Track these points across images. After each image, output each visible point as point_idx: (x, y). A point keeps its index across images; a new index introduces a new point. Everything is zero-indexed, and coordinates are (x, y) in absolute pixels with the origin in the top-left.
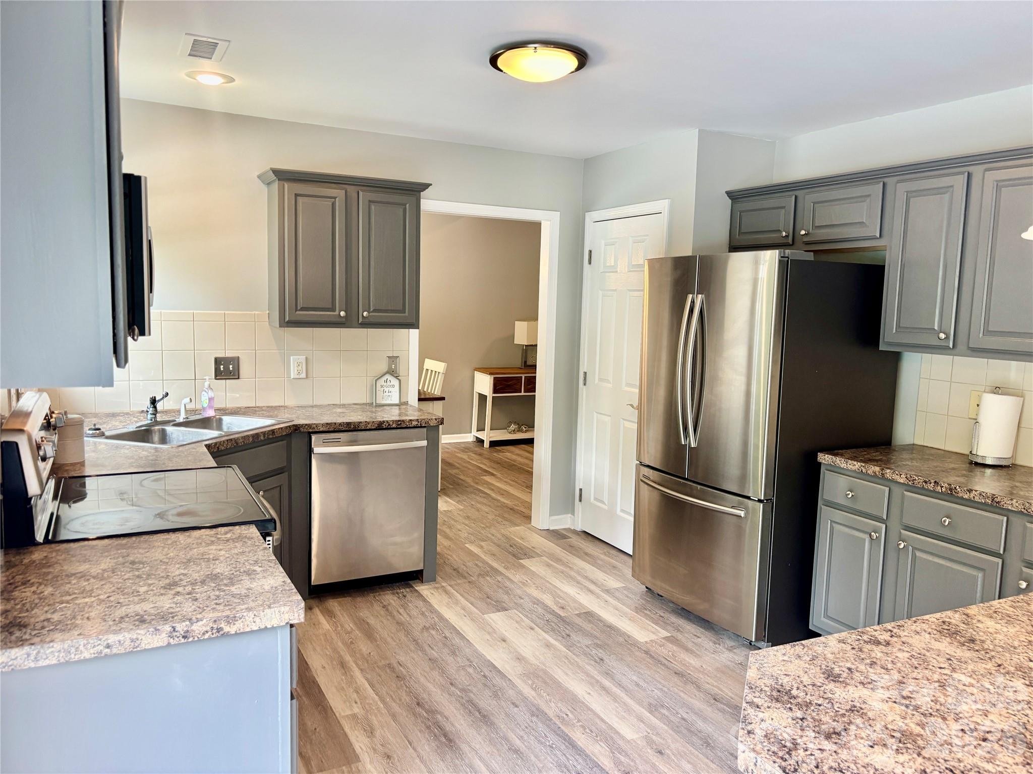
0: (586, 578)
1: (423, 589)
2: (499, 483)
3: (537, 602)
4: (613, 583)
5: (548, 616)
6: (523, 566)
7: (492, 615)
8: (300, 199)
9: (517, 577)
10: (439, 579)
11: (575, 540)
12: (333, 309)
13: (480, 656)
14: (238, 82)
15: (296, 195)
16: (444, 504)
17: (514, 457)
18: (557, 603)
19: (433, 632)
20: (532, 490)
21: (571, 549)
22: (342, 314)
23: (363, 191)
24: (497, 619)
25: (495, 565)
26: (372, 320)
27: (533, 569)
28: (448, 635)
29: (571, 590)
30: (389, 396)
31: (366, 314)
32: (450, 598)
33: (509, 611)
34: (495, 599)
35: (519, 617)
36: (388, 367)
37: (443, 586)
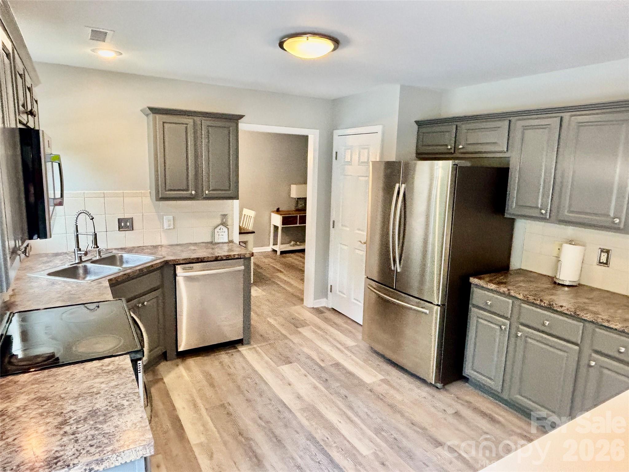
0: (335, 339)
1: (243, 349)
2: (285, 277)
3: (309, 357)
4: (350, 343)
5: (316, 367)
6: (300, 333)
7: (282, 367)
8: (166, 125)
9: (296, 339)
10: (252, 343)
11: (329, 314)
12: (187, 190)
13: (276, 396)
14: (124, 55)
15: (164, 123)
16: (255, 292)
17: (293, 261)
18: (319, 357)
19: (249, 380)
20: (304, 282)
21: (326, 320)
22: (193, 192)
23: (204, 120)
24: (285, 369)
25: (284, 332)
26: (211, 196)
27: (304, 334)
28: (257, 382)
29: (326, 348)
30: (222, 237)
31: (207, 192)
32: (259, 356)
33: (293, 364)
34: (284, 356)
35: (298, 367)
36: (221, 220)
37: (254, 348)
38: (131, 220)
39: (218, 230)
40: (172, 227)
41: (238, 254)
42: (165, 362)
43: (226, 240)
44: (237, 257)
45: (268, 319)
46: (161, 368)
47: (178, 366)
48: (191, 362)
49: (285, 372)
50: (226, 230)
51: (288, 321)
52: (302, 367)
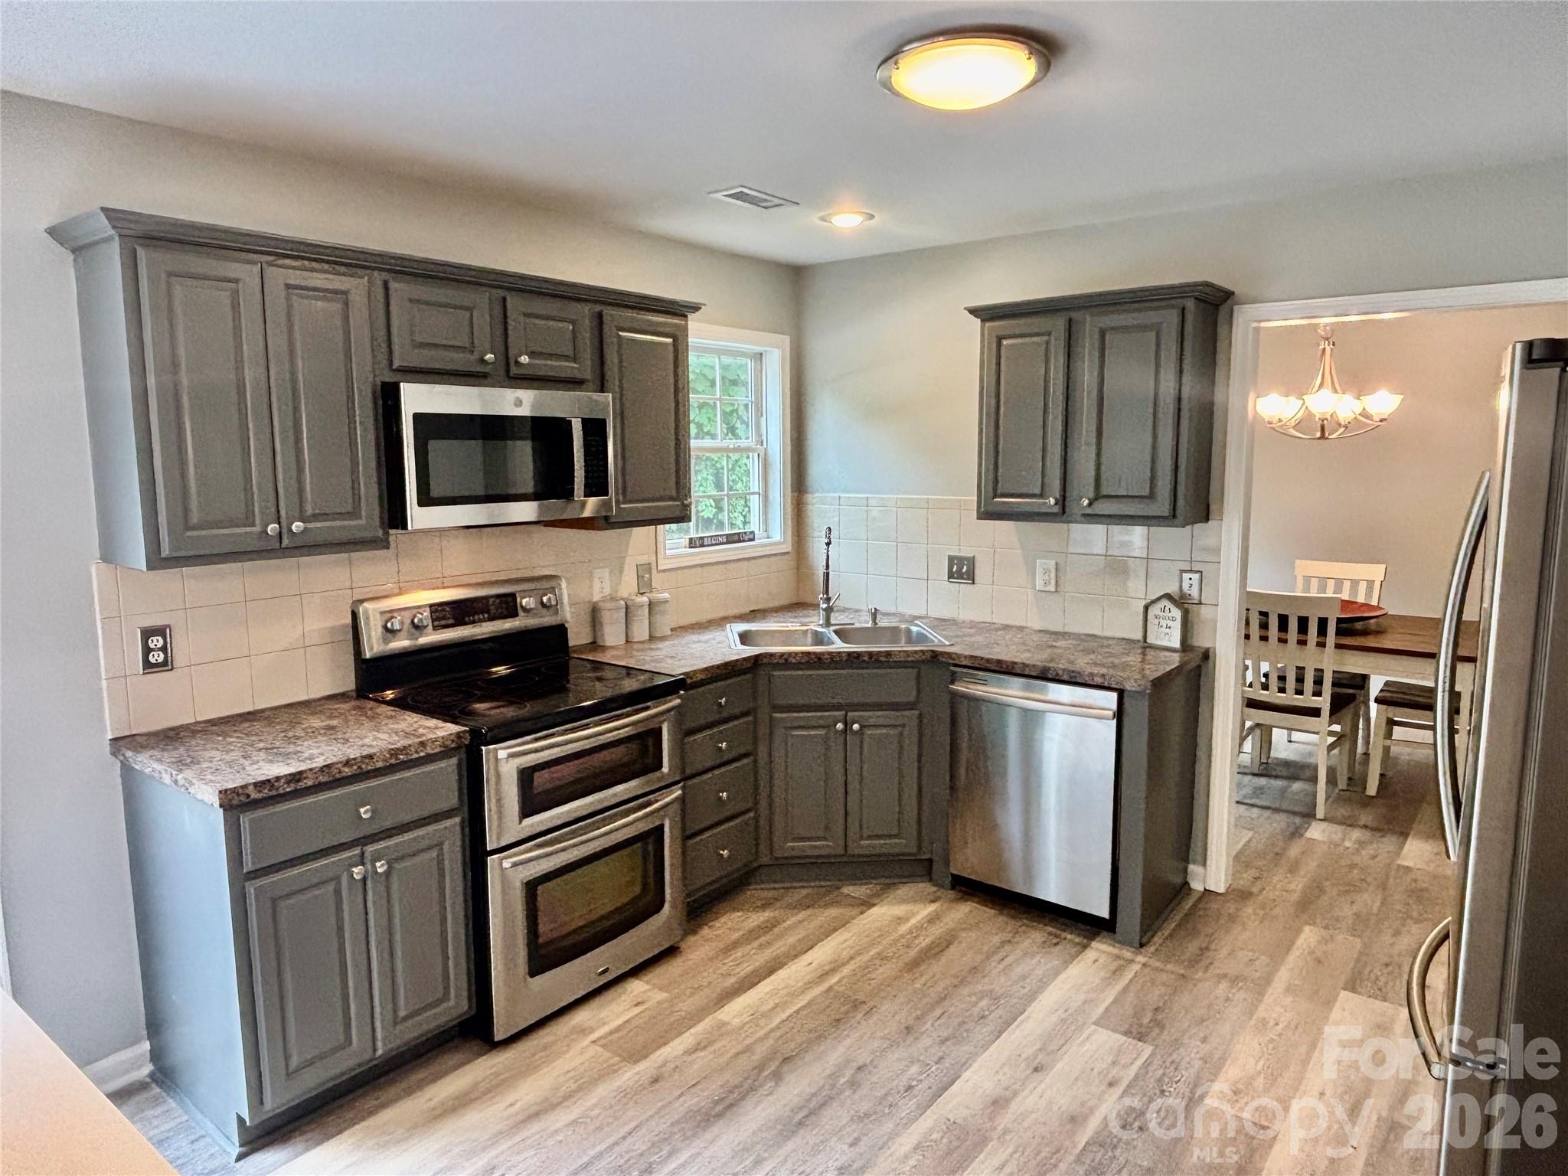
8: (1004, 343)
14: (877, 219)
22: (1051, 501)
30: (1168, 633)
31: (1086, 502)
32: (1104, 979)
33: (1140, 1044)
34: (1160, 1017)
35: (1135, 1059)
36: (1181, 587)
37: (1132, 961)
38: (971, 561)
39: (1158, 612)
40: (1052, 588)
41: (1103, 676)
42: (928, 885)
43: (1176, 643)
44: (1098, 680)
45: (1307, 929)
46: (904, 891)
47: (933, 901)
48: (966, 910)
49: (1082, 1044)
50: (1177, 613)
51: (1358, 960)
52: (1147, 1064)
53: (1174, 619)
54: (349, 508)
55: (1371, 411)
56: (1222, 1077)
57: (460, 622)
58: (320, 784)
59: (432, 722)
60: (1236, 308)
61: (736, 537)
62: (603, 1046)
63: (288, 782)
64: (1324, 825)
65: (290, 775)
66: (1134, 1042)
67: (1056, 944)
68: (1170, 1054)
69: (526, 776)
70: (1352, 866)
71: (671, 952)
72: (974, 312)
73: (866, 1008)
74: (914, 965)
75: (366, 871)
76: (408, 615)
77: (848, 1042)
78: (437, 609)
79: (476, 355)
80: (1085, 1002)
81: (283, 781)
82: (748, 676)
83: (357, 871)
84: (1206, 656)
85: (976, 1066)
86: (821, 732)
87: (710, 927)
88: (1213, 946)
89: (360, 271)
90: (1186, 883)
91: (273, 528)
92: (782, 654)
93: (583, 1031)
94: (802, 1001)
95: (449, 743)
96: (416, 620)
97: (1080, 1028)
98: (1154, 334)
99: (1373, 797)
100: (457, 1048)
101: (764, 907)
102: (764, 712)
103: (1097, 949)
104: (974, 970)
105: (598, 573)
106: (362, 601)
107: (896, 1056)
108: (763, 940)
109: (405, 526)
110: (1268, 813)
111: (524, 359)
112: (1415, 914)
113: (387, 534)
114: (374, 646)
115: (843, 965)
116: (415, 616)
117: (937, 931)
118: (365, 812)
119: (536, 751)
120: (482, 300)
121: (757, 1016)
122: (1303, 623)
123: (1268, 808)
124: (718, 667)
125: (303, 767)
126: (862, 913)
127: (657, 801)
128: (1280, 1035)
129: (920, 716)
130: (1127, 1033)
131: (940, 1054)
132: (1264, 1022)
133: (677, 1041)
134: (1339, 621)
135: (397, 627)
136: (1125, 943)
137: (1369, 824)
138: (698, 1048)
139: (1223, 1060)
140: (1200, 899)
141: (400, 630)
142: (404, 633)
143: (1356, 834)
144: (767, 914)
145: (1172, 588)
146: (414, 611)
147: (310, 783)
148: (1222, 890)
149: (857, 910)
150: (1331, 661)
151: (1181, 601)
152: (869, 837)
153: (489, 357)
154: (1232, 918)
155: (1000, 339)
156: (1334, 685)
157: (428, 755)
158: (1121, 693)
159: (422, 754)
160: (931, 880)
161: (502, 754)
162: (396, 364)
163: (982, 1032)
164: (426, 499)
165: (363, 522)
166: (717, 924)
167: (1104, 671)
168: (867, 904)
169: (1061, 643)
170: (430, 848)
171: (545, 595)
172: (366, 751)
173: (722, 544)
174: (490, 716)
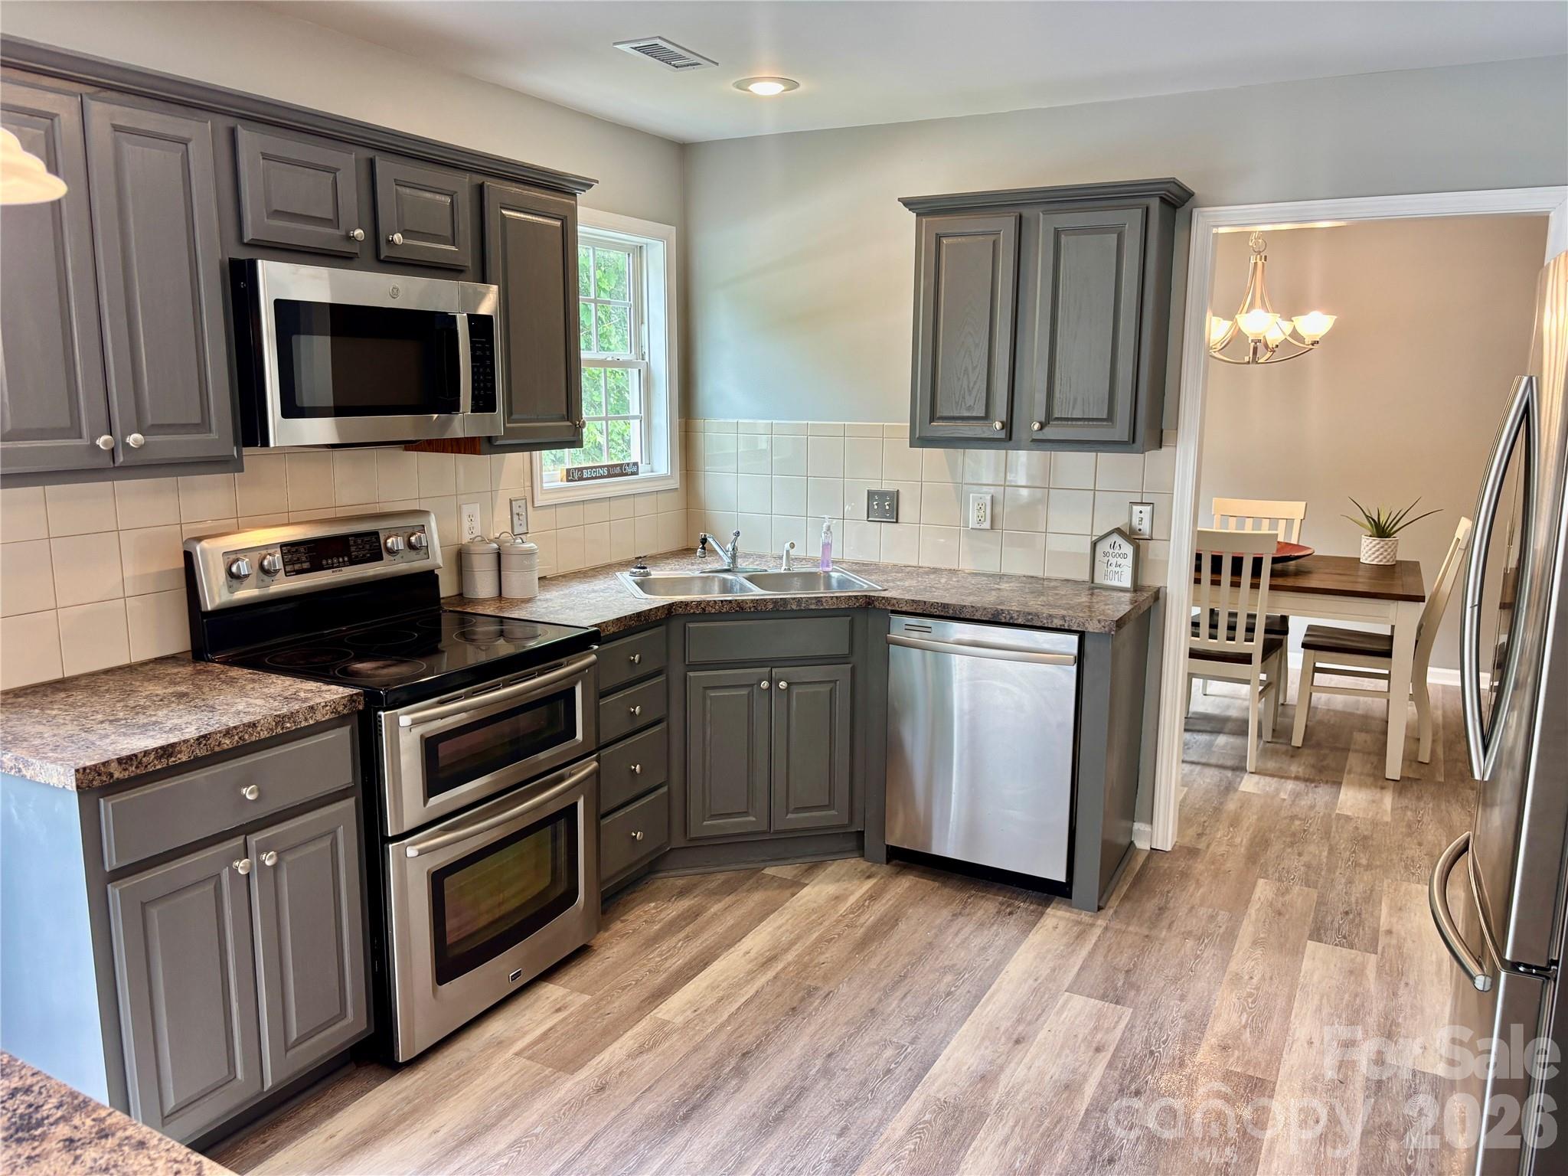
1: (1057, 916)
3: (1197, 1017)
6: (1296, 953)
7: (1078, 999)
8: (944, 242)
12: (987, 418)
14: (801, 88)
15: (939, 236)
18: (1230, 1036)
19: (948, 979)
22: (997, 424)
23: (1045, 213)
25: (1247, 929)
28: (959, 992)
30: (1119, 572)
31: (1036, 426)
32: (1068, 945)
33: (1119, 1007)
34: (1134, 979)
35: (1117, 1022)
36: (1131, 520)
37: (1092, 925)
38: (895, 497)
39: (1108, 549)
40: (987, 525)
41: (1063, 617)
42: (861, 860)
43: (1127, 583)
44: (1057, 623)
45: (1261, 882)
46: (835, 867)
47: (869, 877)
48: (905, 884)
49: (1059, 1013)
50: (1128, 549)
51: (1317, 911)
52: (1130, 1027)
53: (1125, 556)
54: (197, 420)
55: (1301, 331)
56: (1208, 1033)
57: (316, 567)
58: (197, 759)
59: (312, 685)
60: (1196, 212)
61: (618, 470)
62: (529, 1058)
63: (159, 758)
64: (1256, 778)
65: (162, 748)
66: (1112, 1005)
67: (1011, 913)
68: (1152, 1015)
69: (430, 746)
70: (1293, 818)
71: (582, 952)
72: (909, 203)
73: (822, 993)
74: (863, 944)
75: (251, 865)
76: (256, 556)
77: (812, 1029)
78: (290, 549)
79: (341, 232)
80: (1054, 970)
81: (152, 756)
82: (662, 629)
83: (242, 866)
84: (1158, 596)
85: (953, 1043)
86: (744, 692)
87: (622, 922)
88: (1171, 905)
89: (204, 114)
90: (1132, 843)
91: (103, 441)
92: (699, 603)
93: (500, 1044)
94: (750, 991)
95: (340, 708)
96: (266, 563)
97: (1054, 997)
98: (1115, 236)
99: (1298, 748)
100: (349, 1077)
101: (683, 893)
102: (676, 670)
103: (1054, 916)
104: (930, 945)
105: (466, 509)
106: (199, 539)
107: (867, 1040)
108: (688, 929)
109: (265, 443)
110: (1198, 768)
111: (398, 238)
112: (1364, 862)
113: (239, 453)
114: (216, 594)
115: (786, 950)
116: (264, 558)
117: (879, 909)
118: (249, 793)
119: (442, 716)
120: (348, 162)
121: (699, 1013)
122: (1237, 563)
123: (1197, 763)
124: (630, 617)
125: (173, 739)
126: (793, 895)
127: (571, 775)
128: (1257, 989)
129: (853, 671)
130: (1103, 997)
131: (913, 1034)
132: (1237, 978)
133: (616, 1045)
134: (1275, 560)
135: (244, 571)
136: (1082, 907)
137: (1301, 774)
138: (641, 1051)
139: (1206, 1015)
140: (1149, 857)
141: (246, 576)
142: (252, 580)
143: (1290, 785)
144: (685, 904)
145: (1121, 522)
146: (264, 552)
147: (184, 759)
148: (1169, 849)
149: (788, 893)
150: (1263, 604)
151: (1131, 535)
152: (797, 810)
153: (359, 233)
154: (1185, 875)
155: (939, 238)
156: (1267, 631)
157: (318, 723)
158: (1082, 635)
159: (311, 722)
160: (862, 856)
161: (405, 721)
162: (248, 236)
163: (954, 1008)
164: (292, 409)
165: (214, 436)
166: (630, 917)
167: (1063, 612)
168: (797, 885)
169: (1004, 586)
170: (320, 837)
171: (413, 534)
172: (247, 720)
173: (602, 477)
174: (379, 676)
